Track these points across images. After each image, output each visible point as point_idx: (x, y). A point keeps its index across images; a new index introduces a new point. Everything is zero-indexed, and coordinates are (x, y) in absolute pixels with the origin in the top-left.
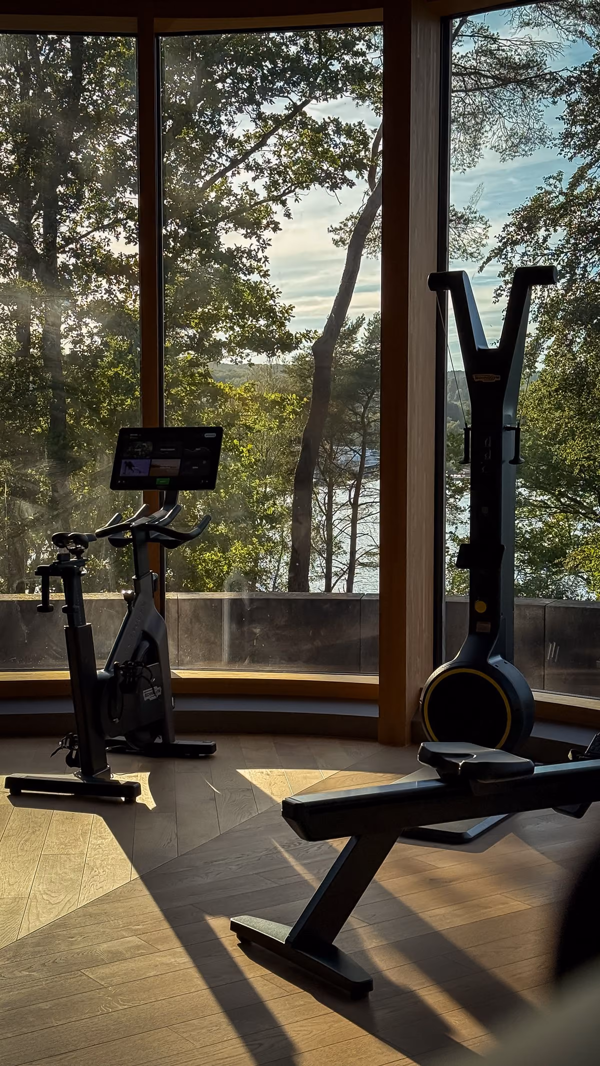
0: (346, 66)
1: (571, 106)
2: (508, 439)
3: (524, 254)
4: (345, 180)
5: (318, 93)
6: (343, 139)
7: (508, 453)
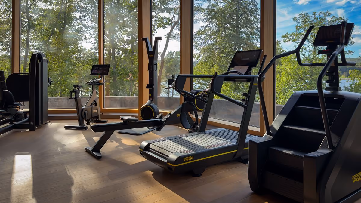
0: (165, 7)
1: (205, 14)
2: (155, 66)
3: (197, 40)
4: (166, 27)
5: (160, 12)
6: (166, 20)
7: (155, 69)
